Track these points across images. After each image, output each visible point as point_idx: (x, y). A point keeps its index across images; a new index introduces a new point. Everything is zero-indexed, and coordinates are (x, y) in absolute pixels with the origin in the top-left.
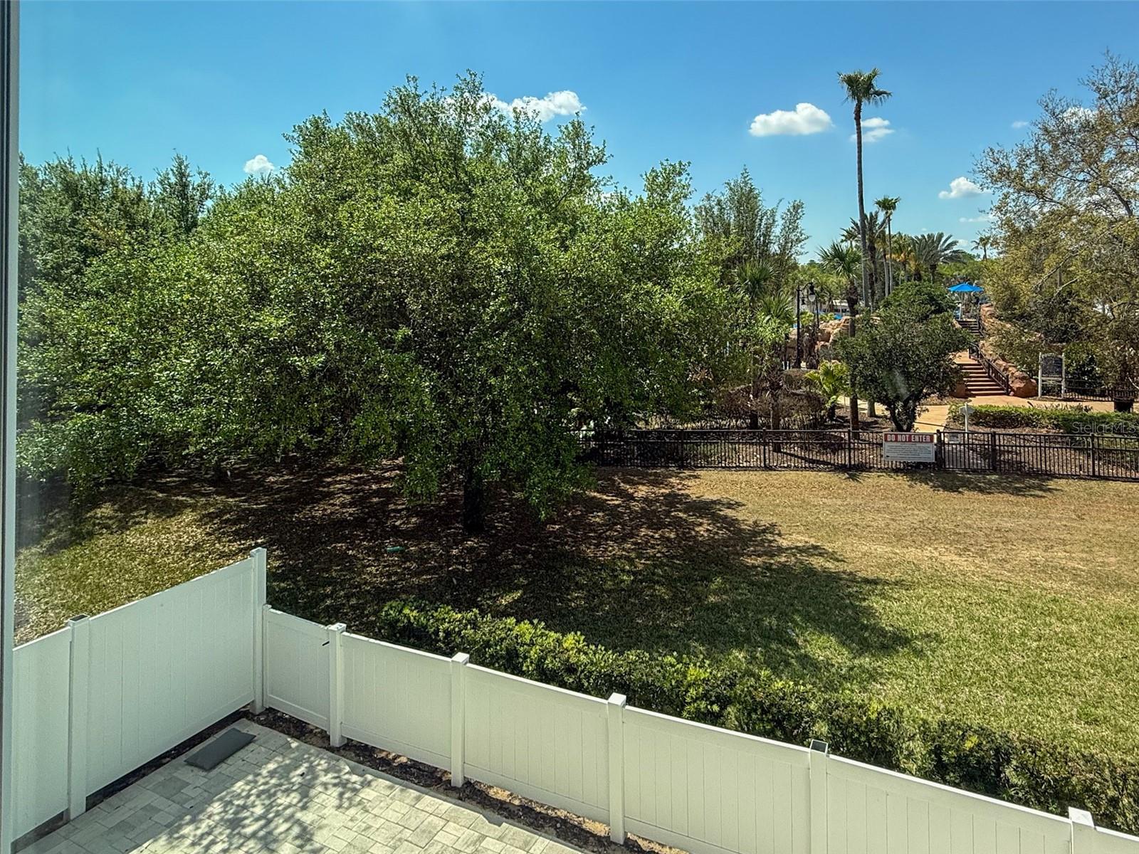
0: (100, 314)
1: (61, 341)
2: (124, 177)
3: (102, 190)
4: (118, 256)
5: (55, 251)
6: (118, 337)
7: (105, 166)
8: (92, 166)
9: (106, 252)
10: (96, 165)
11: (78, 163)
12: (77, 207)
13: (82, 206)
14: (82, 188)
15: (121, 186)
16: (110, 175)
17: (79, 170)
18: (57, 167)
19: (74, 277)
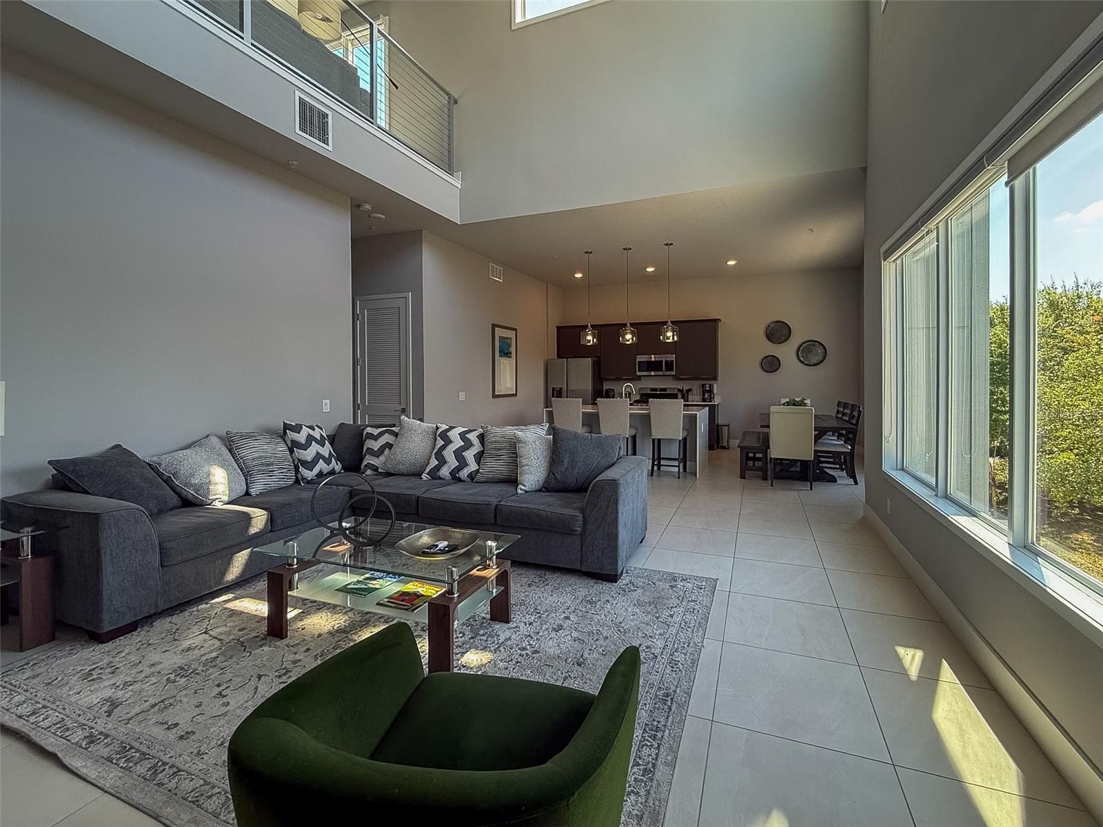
0: (1073, 392)
1: (1047, 408)
2: (1098, 289)
3: (1079, 302)
4: (1088, 353)
5: (1042, 350)
6: (1088, 409)
7: (1081, 284)
8: (1070, 284)
9: (1078, 350)
10: (1073, 285)
11: (1059, 285)
12: (1058, 318)
13: (1062, 316)
14: (1062, 303)
15: (1095, 297)
16: (1083, 291)
17: (1059, 291)
18: (1043, 291)
19: (1056, 367)
